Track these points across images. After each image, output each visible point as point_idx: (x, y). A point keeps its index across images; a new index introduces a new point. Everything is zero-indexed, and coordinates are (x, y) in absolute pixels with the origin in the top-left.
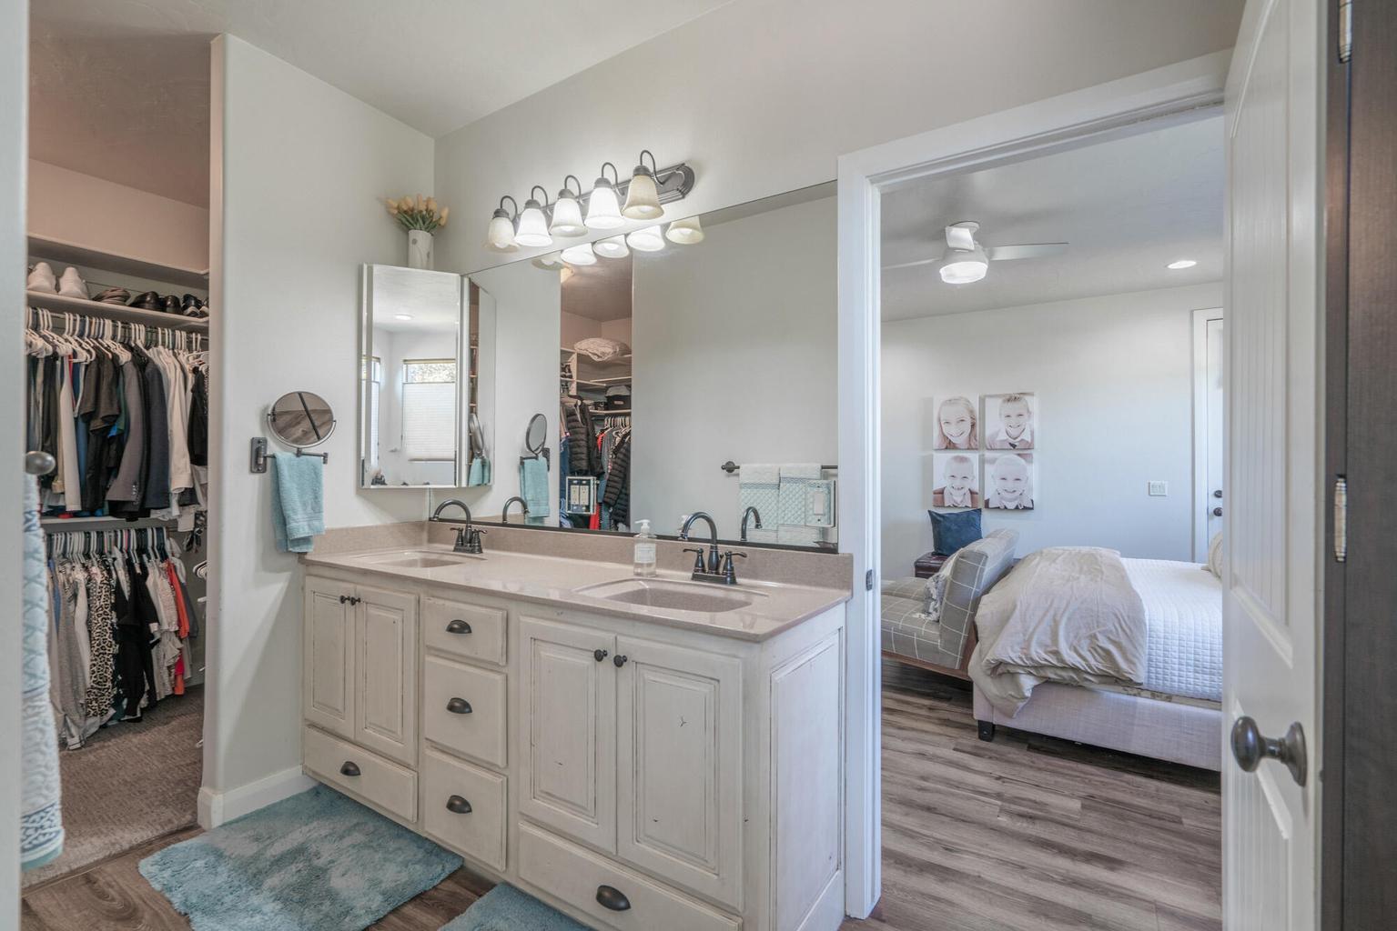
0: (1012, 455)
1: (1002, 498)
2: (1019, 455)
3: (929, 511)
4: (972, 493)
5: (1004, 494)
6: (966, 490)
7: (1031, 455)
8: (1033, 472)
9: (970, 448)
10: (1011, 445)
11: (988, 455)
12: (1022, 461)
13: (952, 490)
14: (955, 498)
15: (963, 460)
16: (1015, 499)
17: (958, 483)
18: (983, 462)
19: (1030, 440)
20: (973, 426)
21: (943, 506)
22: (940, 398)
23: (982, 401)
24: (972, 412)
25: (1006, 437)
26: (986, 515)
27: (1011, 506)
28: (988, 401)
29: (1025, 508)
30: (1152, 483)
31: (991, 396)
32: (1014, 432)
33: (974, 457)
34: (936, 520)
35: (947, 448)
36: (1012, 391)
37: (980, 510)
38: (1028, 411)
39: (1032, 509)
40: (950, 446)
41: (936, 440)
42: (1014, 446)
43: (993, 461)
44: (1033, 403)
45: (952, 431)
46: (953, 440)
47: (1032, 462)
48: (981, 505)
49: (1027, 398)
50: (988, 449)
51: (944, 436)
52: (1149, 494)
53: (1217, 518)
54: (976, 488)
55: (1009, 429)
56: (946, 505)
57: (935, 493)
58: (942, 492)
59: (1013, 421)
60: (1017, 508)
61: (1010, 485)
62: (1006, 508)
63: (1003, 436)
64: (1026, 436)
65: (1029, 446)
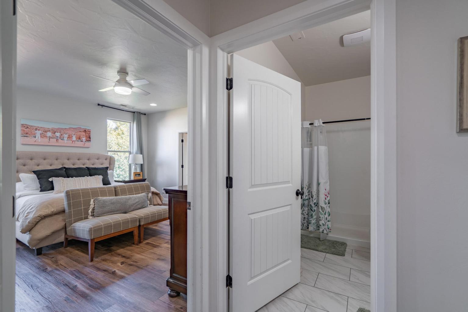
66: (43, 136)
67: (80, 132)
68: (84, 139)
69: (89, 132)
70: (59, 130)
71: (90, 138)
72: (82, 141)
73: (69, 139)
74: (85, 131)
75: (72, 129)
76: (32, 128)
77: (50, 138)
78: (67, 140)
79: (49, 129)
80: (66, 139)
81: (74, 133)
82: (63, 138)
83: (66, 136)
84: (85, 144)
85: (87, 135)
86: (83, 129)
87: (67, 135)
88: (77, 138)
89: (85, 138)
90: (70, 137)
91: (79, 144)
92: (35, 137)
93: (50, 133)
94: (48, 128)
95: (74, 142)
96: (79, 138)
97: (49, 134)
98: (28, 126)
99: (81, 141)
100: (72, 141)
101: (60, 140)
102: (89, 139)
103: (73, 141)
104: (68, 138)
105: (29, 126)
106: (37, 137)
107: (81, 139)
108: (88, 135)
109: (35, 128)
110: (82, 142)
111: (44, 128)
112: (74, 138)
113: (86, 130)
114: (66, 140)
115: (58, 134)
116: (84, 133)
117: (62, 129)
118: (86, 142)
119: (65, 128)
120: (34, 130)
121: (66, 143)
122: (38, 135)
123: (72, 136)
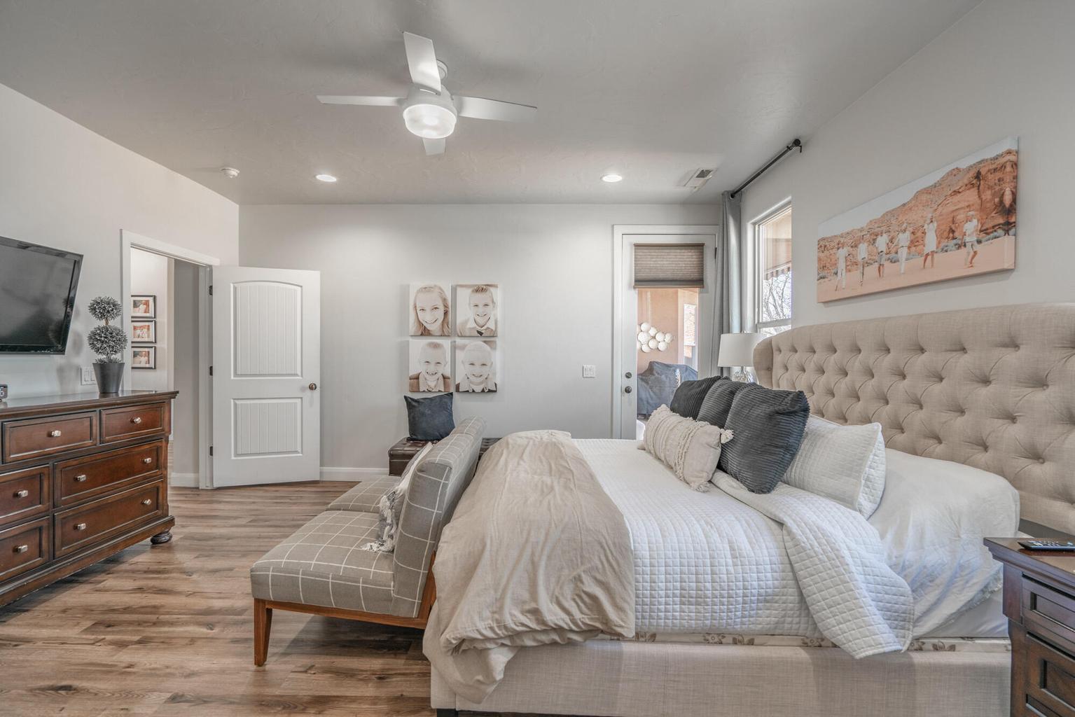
0: (479, 342)
1: (471, 382)
2: (485, 342)
3: (405, 397)
4: (444, 378)
5: (472, 378)
6: (439, 375)
7: (495, 342)
8: (497, 357)
9: (443, 335)
10: (479, 332)
11: (459, 341)
12: (487, 347)
13: (427, 376)
14: (430, 383)
15: (436, 346)
16: (481, 383)
17: (432, 368)
18: (454, 348)
19: (494, 329)
20: (446, 313)
21: (418, 391)
22: (416, 284)
23: (454, 290)
24: (445, 300)
25: (475, 325)
26: (456, 396)
27: (478, 389)
28: (459, 290)
29: (490, 391)
30: (585, 366)
31: (462, 286)
32: (481, 321)
33: (446, 343)
34: (411, 403)
35: (422, 335)
36: (481, 282)
37: (452, 394)
38: (493, 302)
39: (495, 391)
40: (425, 332)
41: (412, 327)
42: (481, 333)
43: (463, 348)
44: (497, 294)
45: (427, 318)
46: (428, 327)
47: (495, 349)
48: (452, 390)
49: (492, 289)
50: (458, 336)
51: (419, 322)
52: (583, 377)
53: (626, 394)
54: (448, 373)
55: (479, 319)
56: (421, 390)
57: (410, 379)
58: (417, 378)
59: (481, 310)
60: (483, 391)
61: (477, 369)
62: (473, 391)
63: (471, 324)
64: (491, 325)
65: (494, 335)
67: (956, 192)
68: (971, 228)
70: (885, 224)
72: (961, 246)
73: (913, 249)
74: (978, 176)
75: (925, 197)
76: (832, 244)
77: (865, 264)
78: (907, 259)
79: (861, 230)
80: (903, 253)
81: (930, 216)
82: (897, 253)
83: (904, 239)
84: (975, 253)
85: (987, 195)
86: (970, 169)
88: (940, 237)
89: (975, 221)
90: (916, 241)
91: (954, 263)
92: (836, 274)
93: (866, 244)
94: (860, 227)
95: (929, 257)
96: (951, 233)
97: (863, 251)
98: (827, 243)
100: (923, 258)
101: (887, 264)
103: (927, 255)
104: (909, 248)
105: (828, 239)
106: (839, 274)
107: (956, 234)
108: (994, 195)
109: (834, 244)
110: (963, 251)
111: (853, 231)
112: (931, 242)
113: (983, 173)
114: (904, 259)
115: (882, 242)
116: (971, 196)
117: (892, 213)
118: (979, 242)
119: (904, 205)
120: (834, 251)
121: (903, 273)
122: (842, 265)
123: (924, 233)
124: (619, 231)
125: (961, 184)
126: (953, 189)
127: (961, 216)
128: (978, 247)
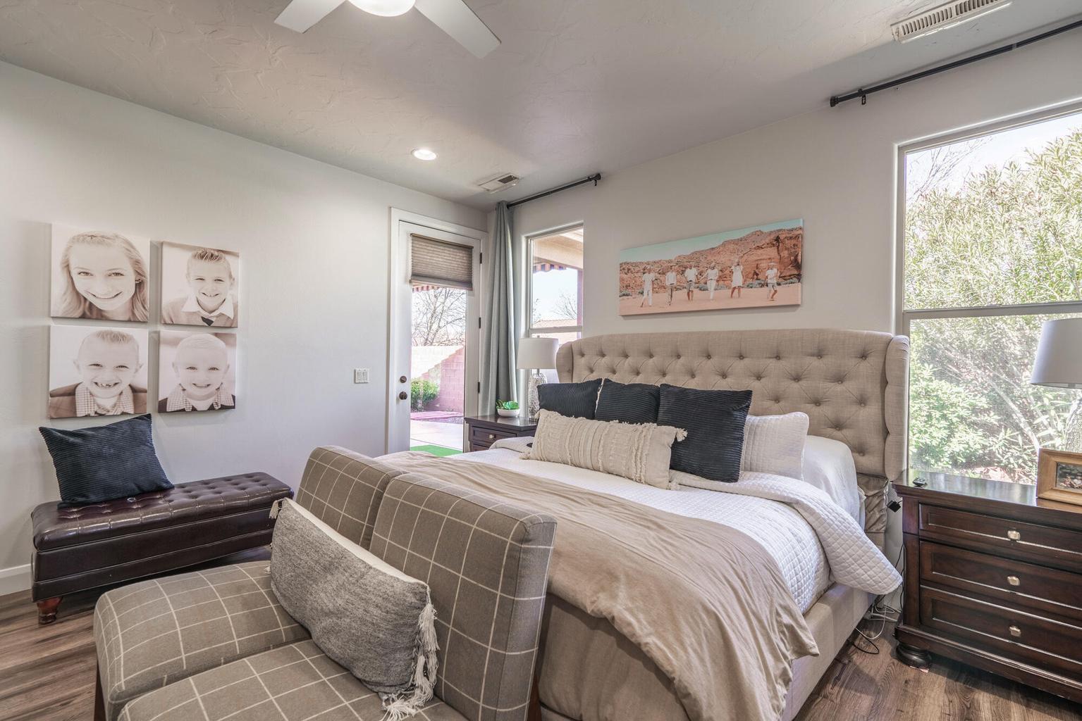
0: (206, 335)
1: (190, 396)
2: (216, 335)
3: (42, 430)
4: (135, 390)
5: (192, 390)
6: (124, 387)
7: (233, 336)
8: (235, 358)
9: (133, 321)
10: (204, 319)
11: (166, 332)
12: (220, 343)
13: (95, 390)
14: (99, 401)
15: (117, 338)
16: (208, 396)
17: (106, 376)
18: (156, 343)
19: (232, 317)
20: (139, 285)
21: (73, 416)
22: (67, 228)
23: (157, 249)
24: (137, 263)
25: (197, 308)
26: (158, 422)
27: (201, 406)
28: (167, 252)
29: (224, 408)
30: (357, 369)
31: (172, 245)
32: (209, 303)
33: (140, 335)
34: (56, 443)
35: (83, 317)
36: (211, 245)
37: (149, 416)
38: (230, 276)
39: (234, 407)
40: (91, 313)
41: (59, 299)
42: (209, 322)
43: (175, 342)
44: (237, 266)
45: (97, 290)
46: (98, 304)
47: (234, 345)
48: (150, 409)
49: (228, 258)
50: (165, 324)
51: (78, 294)
52: (355, 383)
53: (401, 401)
54: (142, 381)
55: (203, 299)
56: (78, 415)
57: (52, 396)
58: (71, 393)
59: (209, 286)
60: (212, 408)
61: (201, 376)
62: (194, 409)
63: (191, 307)
64: (227, 310)
65: (231, 324)
66: (658, 286)
67: (759, 248)
68: (772, 274)
69: (793, 242)
70: (696, 259)
71: (798, 266)
72: (765, 285)
73: (721, 282)
74: (777, 239)
75: (731, 247)
76: (637, 269)
77: (674, 288)
78: (716, 289)
79: (670, 261)
80: (712, 285)
81: (737, 260)
82: (706, 283)
83: (713, 274)
84: (776, 291)
85: (785, 254)
86: (771, 233)
87: (716, 271)
88: (745, 277)
89: (775, 270)
90: (724, 277)
91: (757, 296)
92: (642, 293)
93: (674, 274)
94: (668, 259)
95: (736, 291)
96: (755, 276)
97: (671, 278)
98: (631, 267)
99: (762, 286)
100: (731, 291)
101: (696, 291)
102: (794, 269)
103: (735, 288)
104: (718, 281)
105: (632, 264)
106: (645, 293)
107: (760, 277)
108: (790, 255)
110: (765, 288)
111: (660, 261)
112: (738, 279)
113: (782, 237)
114: (713, 289)
115: (691, 274)
116: (772, 252)
117: (701, 253)
118: (779, 284)
119: (713, 249)
120: (639, 274)
121: (712, 300)
122: (648, 287)
123: (732, 272)
124: (397, 214)
125: (764, 242)
126: (756, 245)
127: (763, 265)
128: (777, 288)
